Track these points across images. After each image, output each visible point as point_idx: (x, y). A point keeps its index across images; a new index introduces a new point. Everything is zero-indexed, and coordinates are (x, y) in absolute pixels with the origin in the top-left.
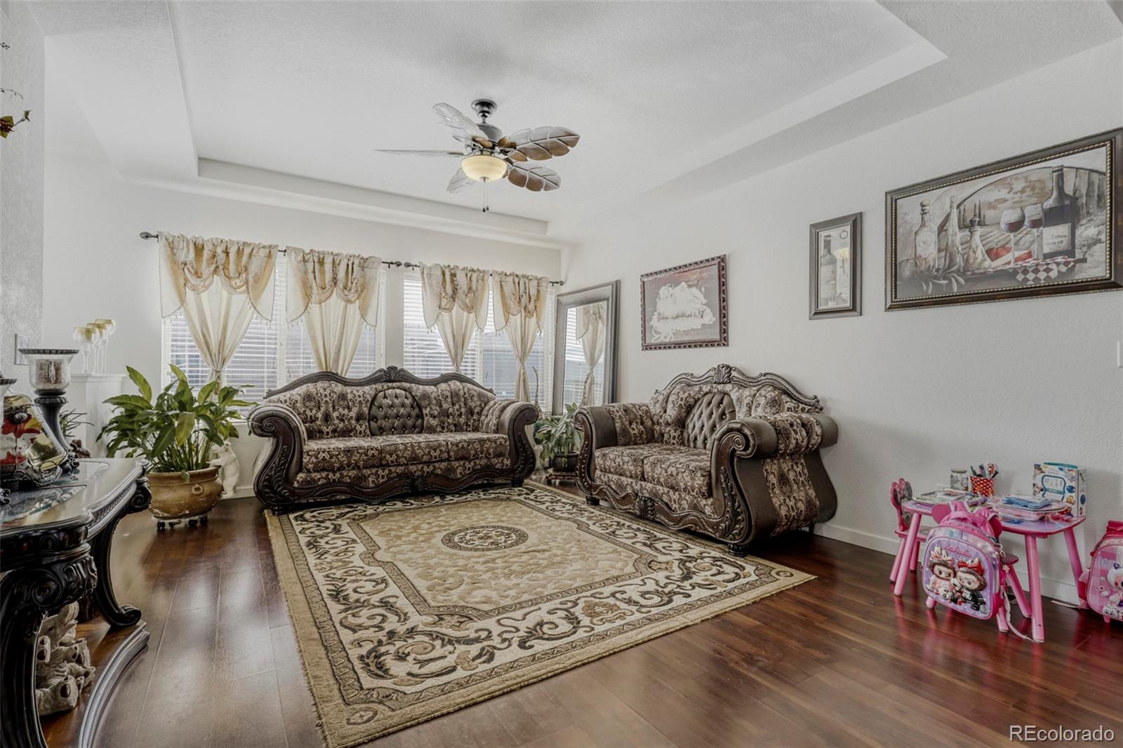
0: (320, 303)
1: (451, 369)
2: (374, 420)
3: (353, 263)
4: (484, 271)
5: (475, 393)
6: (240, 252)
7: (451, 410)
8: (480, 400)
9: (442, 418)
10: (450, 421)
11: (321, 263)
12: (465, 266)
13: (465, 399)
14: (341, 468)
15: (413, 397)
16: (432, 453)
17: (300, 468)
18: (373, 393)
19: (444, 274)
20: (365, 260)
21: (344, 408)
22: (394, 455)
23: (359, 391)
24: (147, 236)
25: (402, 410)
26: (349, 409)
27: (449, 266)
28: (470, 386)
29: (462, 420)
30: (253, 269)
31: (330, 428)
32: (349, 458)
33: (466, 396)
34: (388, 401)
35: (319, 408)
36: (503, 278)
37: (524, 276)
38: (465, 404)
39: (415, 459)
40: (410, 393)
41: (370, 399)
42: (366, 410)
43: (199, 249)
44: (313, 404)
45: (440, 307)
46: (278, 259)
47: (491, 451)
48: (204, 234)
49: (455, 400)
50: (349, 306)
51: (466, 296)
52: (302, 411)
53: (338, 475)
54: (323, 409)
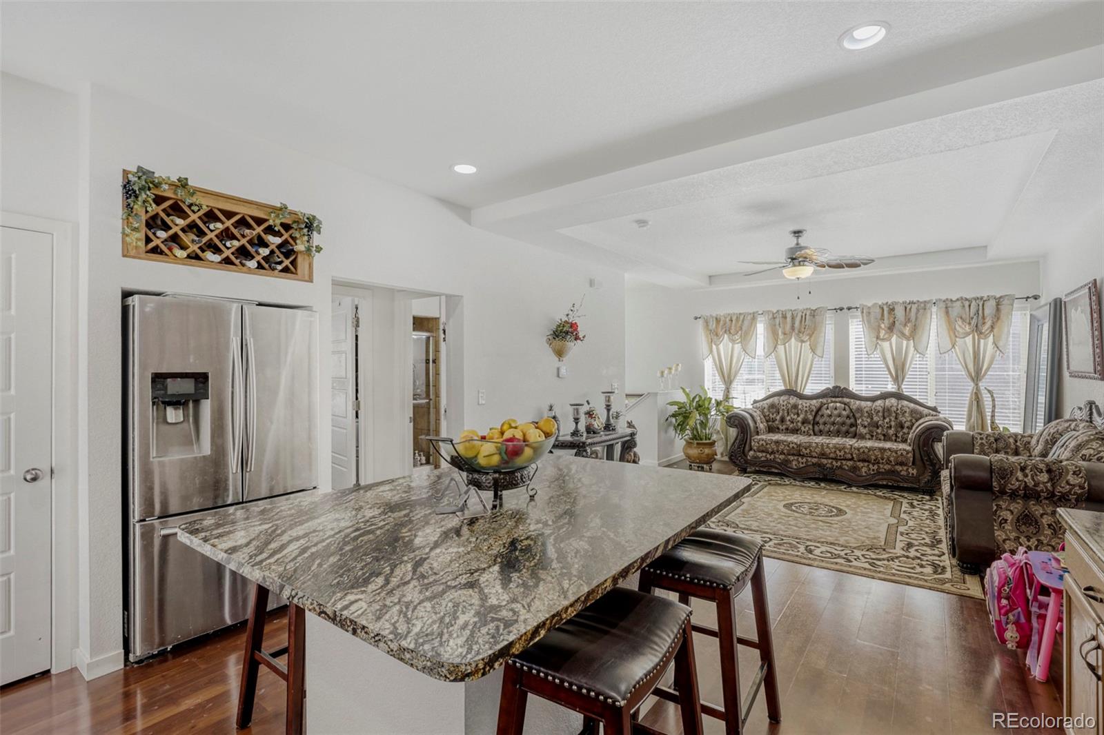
0: (784, 344)
1: (891, 387)
2: (815, 423)
3: (806, 315)
4: (925, 302)
5: (908, 410)
6: (737, 319)
7: (880, 423)
8: (911, 415)
9: (871, 428)
10: (879, 431)
11: (785, 317)
12: (904, 300)
13: (897, 414)
14: (773, 453)
15: (851, 410)
16: (838, 452)
17: (751, 449)
18: (818, 405)
19: (882, 309)
20: (814, 311)
21: (794, 415)
22: (808, 450)
23: (806, 403)
24: (696, 318)
25: (838, 419)
26: (798, 415)
27: (887, 303)
28: (905, 403)
29: (891, 432)
30: (744, 328)
31: (784, 427)
32: (778, 446)
34: (829, 412)
35: (779, 413)
36: (949, 304)
37: (977, 299)
38: (896, 418)
39: (823, 455)
40: (849, 407)
41: (815, 410)
42: (811, 417)
43: (718, 320)
44: (774, 410)
45: (878, 338)
46: (759, 319)
47: (892, 459)
48: (721, 312)
49: (886, 414)
50: (803, 344)
51: (905, 325)
52: (767, 414)
53: (772, 456)
54: (780, 414)
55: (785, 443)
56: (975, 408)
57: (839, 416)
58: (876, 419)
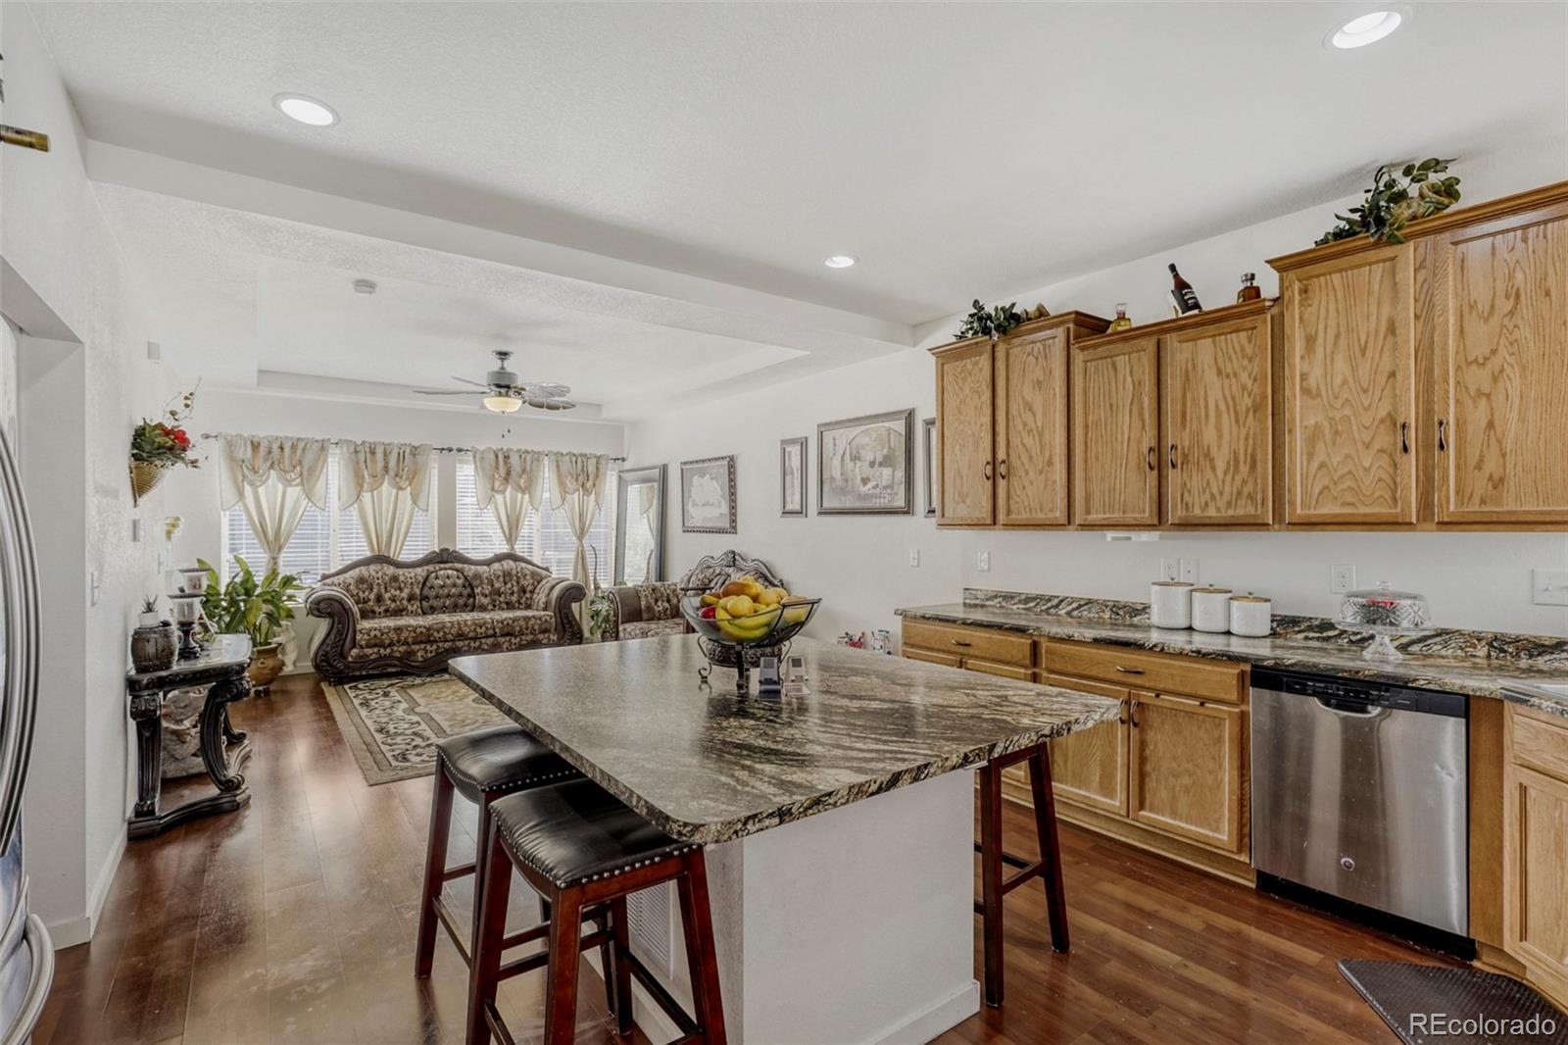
0: (372, 491)
1: (504, 548)
2: (426, 599)
3: (404, 452)
4: (539, 452)
5: (528, 572)
6: (294, 447)
7: (502, 589)
8: (533, 578)
9: (494, 597)
10: (502, 599)
11: (373, 453)
12: (519, 448)
13: (518, 578)
14: (390, 645)
15: (466, 577)
16: (478, 630)
17: (354, 646)
18: (424, 574)
19: (497, 457)
20: (416, 448)
21: (395, 590)
22: (441, 632)
23: (411, 573)
24: (207, 437)
25: (453, 590)
26: (401, 590)
27: (502, 449)
28: (523, 565)
29: (514, 598)
30: (306, 464)
31: (382, 608)
32: (399, 635)
33: (520, 574)
34: (440, 582)
35: (372, 590)
36: (560, 458)
37: (582, 455)
38: (518, 583)
40: (462, 573)
41: (422, 581)
42: (417, 591)
43: (255, 446)
44: (365, 586)
45: (493, 489)
46: (330, 451)
47: (536, 627)
48: (260, 432)
49: (507, 579)
50: (400, 493)
51: (520, 477)
52: (355, 593)
53: (388, 650)
54: (375, 591)
55: (409, 629)
57: (455, 585)
58: (497, 585)
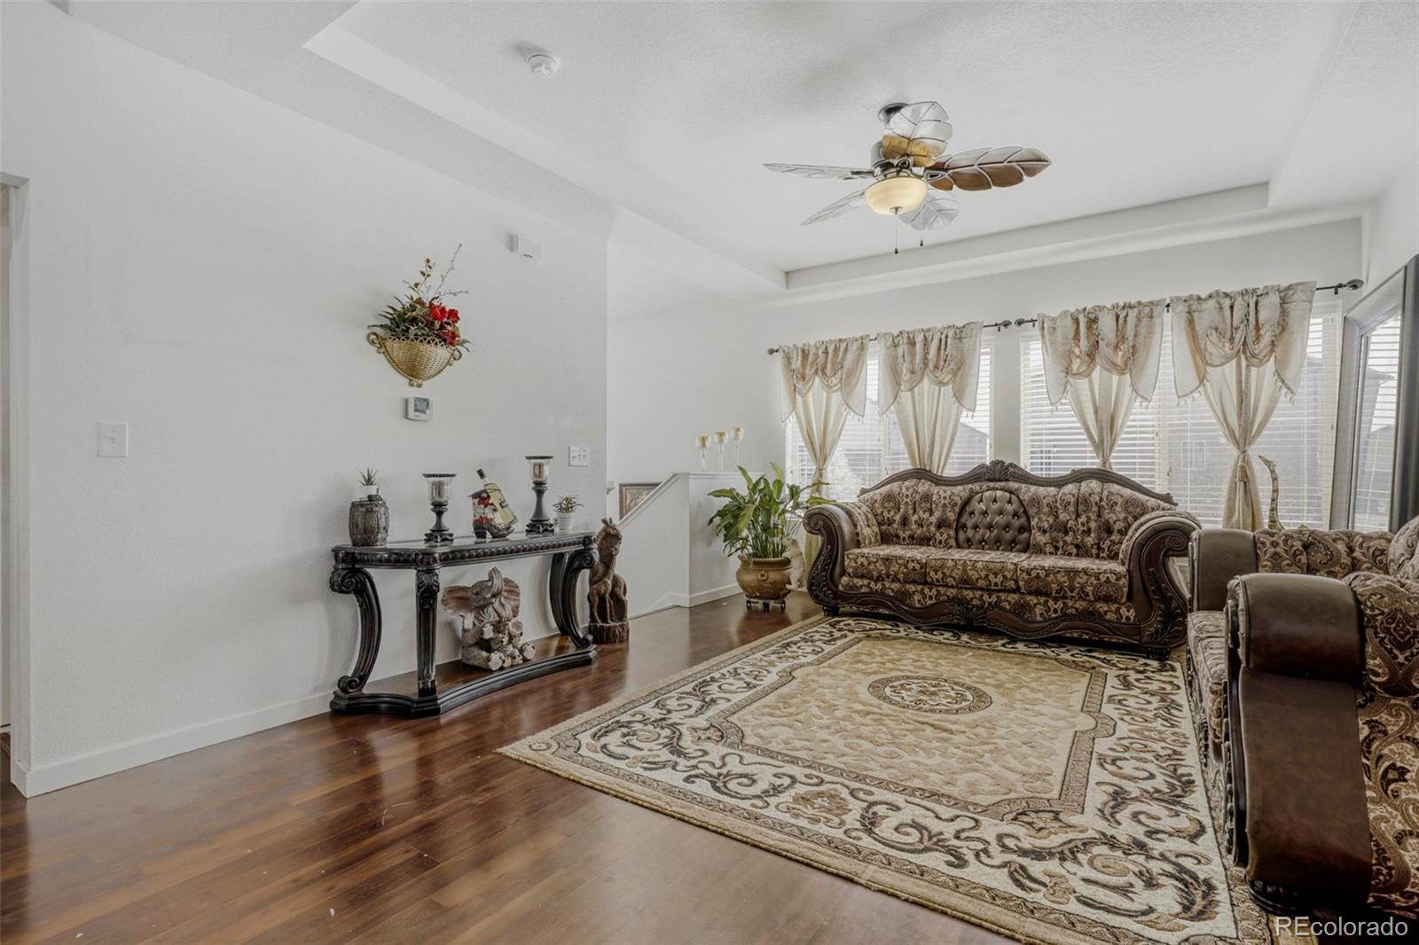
0: (911, 390)
1: (1092, 462)
2: (962, 528)
3: (947, 337)
4: (1152, 303)
5: (1120, 500)
6: (836, 349)
7: (1071, 524)
8: (1126, 509)
9: (1055, 534)
10: (1069, 539)
11: (912, 343)
12: (1114, 302)
13: (1100, 508)
14: (879, 579)
15: (1021, 502)
16: (991, 577)
17: (844, 573)
18: (965, 494)
19: (1077, 321)
20: (961, 329)
21: (925, 512)
22: (939, 573)
23: (944, 492)
24: (771, 352)
25: (998, 519)
26: (931, 513)
27: (1085, 309)
28: (1115, 488)
29: (1090, 540)
30: (848, 364)
31: (907, 533)
32: (888, 567)
33: (1103, 503)
34: (983, 506)
35: (899, 510)
36: (1195, 306)
37: (1244, 293)
38: (1099, 515)
39: (966, 582)
41: (959, 502)
42: (952, 516)
43: (805, 354)
44: (892, 504)
45: (1068, 371)
46: (870, 350)
47: (1089, 589)
48: (812, 339)
49: (1081, 508)
50: (942, 388)
51: (1116, 347)
52: (879, 512)
53: (879, 586)
54: (902, 511)
55: (900, 562)
56: (1240, 495)
57: (1001, 513)
58: (1063, 516)
